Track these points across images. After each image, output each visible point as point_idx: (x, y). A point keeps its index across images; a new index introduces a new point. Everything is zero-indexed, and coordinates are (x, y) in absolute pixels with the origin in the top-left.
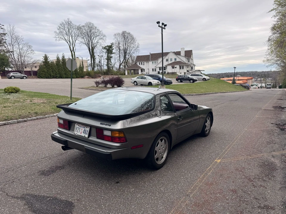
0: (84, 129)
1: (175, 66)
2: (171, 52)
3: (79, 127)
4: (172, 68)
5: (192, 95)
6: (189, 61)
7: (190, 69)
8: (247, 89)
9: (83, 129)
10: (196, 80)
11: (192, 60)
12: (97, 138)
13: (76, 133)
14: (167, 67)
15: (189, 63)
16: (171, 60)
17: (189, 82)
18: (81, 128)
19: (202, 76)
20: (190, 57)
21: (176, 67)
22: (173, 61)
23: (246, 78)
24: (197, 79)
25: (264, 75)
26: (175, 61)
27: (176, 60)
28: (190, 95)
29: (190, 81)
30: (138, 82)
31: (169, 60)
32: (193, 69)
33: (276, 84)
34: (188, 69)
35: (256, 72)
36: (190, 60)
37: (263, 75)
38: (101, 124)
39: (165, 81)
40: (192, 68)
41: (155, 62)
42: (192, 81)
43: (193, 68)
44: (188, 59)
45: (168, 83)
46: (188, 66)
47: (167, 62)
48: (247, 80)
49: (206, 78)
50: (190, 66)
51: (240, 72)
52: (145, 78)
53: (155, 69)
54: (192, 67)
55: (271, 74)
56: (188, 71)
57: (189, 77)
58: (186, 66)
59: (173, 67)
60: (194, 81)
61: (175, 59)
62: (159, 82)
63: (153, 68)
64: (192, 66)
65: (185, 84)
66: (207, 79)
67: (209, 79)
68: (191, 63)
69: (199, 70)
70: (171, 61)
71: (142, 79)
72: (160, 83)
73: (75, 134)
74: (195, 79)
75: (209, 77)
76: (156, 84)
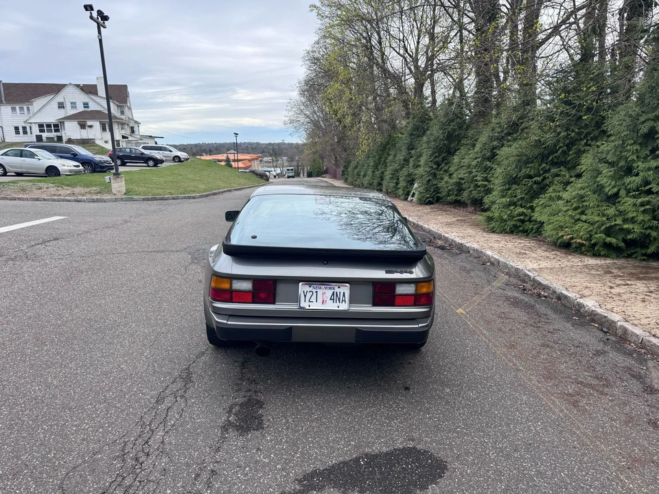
0: (331, 291)
1: (89, 123)
2: (70, 84)
3: (314, 291)
4: (79, 127)
5: (194, 198)
6: (122, 113)
7: (127, 132)
8: (265, 180)
9: (329, 293)
10: (162, 161)
11: (130, 108)
12: (374, 305)
13: (303, 304)
14: (62, 123)
15: (123, 117)
16: (74, 105)
17: (145, 165)
18: (320, 292)
19: (171, 151)
20: (126, 102)
21: (91, 127)
22: (80, 108)
23: (248, 157)
24: (164, 159)
25: (273, 150)
26: (86, 109)
27: (88, 107)
28: (189, 198)
29: (146, 162)
30: (9, 166)
31: (68, 106)
32: (136, 133)
33: (298, 169)
34: (123, 132)
35: (258, 144)
36: (126, 110)
37: (271, 151)
38: (387, 272)
39: (94, 163)
40: (133, 131)
41: (21, 109)
42: (151, 163)
43: (136, 129)
44: (120, 106)
45: (103, 167)
46: (123, 124)
47: (62, 110)
48: (250, 161)
49: (182, 157)
50: (128, 125)
51: (227, 144)
52: (32, 155)
53: (24, 128)
54: (132, 128)
55: (285, 149)
56: (123, 137)
57: (142, 154)
58: (118, 123)
59: (83, 126)
60: (157, 162)
61: (86, 105)
62: (78, 166)
63: (16, 125)
64: (131, 125)
65: (141, 170)
66: (184, 159)
67: (187, 159)
68: (129, 118)
69: (151, 136)
70: (72, 107)
71: (21, 156)
72: (81, 168)
73: (303, 308)
74: (158, 157)
75: (186, 154)
76: (70, 171)
